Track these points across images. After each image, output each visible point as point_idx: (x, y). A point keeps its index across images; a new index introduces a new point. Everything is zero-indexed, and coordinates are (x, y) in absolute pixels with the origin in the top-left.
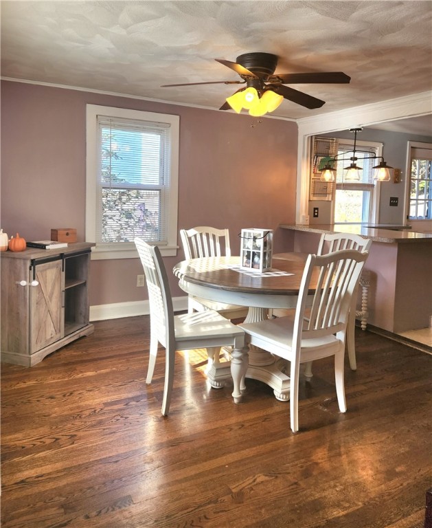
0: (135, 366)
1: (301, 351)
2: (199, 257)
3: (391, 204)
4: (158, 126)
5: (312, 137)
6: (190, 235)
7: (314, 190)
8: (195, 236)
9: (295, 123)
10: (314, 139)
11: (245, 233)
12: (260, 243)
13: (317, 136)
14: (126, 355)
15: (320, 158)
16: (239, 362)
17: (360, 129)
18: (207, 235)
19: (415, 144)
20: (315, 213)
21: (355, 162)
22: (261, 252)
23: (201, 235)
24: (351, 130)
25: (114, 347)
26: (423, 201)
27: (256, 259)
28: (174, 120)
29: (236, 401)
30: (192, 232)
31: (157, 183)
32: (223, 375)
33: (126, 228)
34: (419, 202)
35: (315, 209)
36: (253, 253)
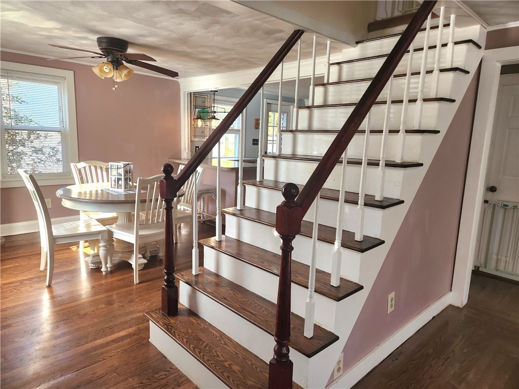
0: (35, 262)
1: (138, 237)
2: (88, 182)
3: (253, 144)
4: (54, 79)
5: (191, 93)
6: (79, 167)
7: (195, 133)
8: (85, 168)
9: (177, 82)
10: (192, 95)
11: (111, 165)
12: (122, 171)
13: (195, 93)
14: (30, 255)
15: (197, 110)
16: (104, 248)
17: (217, 91)
18: (96, 167)
19: (270, 101)
20: (196, 150)
21: (215, 114)
22: (123, 177)
23: (90, 167)
24: (211, 91)
25: (20, 252)
26: (272, 142)
27: (120, 182)
28: (70, 74)
29: (104, 273)
30: (81, 165)
31: (57, 125)
32: (96, 259)
33: (39, 162)
34: (274, 142)
35: (196, 147)
36: (118, 178)
